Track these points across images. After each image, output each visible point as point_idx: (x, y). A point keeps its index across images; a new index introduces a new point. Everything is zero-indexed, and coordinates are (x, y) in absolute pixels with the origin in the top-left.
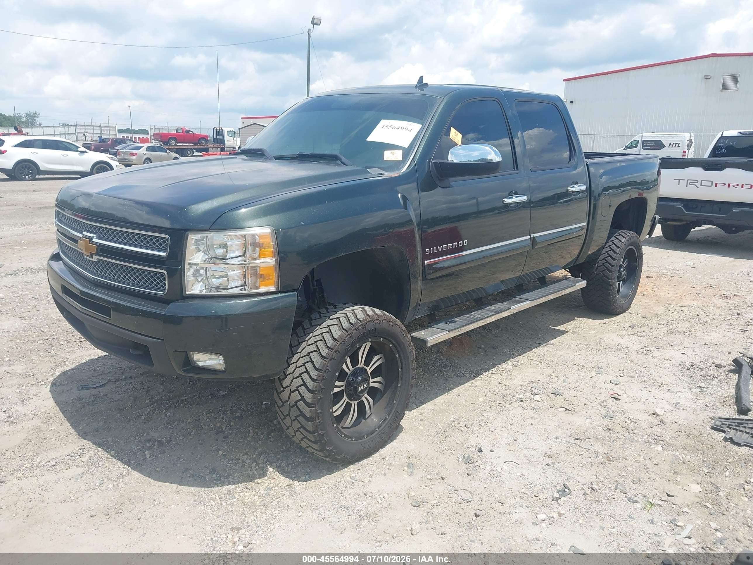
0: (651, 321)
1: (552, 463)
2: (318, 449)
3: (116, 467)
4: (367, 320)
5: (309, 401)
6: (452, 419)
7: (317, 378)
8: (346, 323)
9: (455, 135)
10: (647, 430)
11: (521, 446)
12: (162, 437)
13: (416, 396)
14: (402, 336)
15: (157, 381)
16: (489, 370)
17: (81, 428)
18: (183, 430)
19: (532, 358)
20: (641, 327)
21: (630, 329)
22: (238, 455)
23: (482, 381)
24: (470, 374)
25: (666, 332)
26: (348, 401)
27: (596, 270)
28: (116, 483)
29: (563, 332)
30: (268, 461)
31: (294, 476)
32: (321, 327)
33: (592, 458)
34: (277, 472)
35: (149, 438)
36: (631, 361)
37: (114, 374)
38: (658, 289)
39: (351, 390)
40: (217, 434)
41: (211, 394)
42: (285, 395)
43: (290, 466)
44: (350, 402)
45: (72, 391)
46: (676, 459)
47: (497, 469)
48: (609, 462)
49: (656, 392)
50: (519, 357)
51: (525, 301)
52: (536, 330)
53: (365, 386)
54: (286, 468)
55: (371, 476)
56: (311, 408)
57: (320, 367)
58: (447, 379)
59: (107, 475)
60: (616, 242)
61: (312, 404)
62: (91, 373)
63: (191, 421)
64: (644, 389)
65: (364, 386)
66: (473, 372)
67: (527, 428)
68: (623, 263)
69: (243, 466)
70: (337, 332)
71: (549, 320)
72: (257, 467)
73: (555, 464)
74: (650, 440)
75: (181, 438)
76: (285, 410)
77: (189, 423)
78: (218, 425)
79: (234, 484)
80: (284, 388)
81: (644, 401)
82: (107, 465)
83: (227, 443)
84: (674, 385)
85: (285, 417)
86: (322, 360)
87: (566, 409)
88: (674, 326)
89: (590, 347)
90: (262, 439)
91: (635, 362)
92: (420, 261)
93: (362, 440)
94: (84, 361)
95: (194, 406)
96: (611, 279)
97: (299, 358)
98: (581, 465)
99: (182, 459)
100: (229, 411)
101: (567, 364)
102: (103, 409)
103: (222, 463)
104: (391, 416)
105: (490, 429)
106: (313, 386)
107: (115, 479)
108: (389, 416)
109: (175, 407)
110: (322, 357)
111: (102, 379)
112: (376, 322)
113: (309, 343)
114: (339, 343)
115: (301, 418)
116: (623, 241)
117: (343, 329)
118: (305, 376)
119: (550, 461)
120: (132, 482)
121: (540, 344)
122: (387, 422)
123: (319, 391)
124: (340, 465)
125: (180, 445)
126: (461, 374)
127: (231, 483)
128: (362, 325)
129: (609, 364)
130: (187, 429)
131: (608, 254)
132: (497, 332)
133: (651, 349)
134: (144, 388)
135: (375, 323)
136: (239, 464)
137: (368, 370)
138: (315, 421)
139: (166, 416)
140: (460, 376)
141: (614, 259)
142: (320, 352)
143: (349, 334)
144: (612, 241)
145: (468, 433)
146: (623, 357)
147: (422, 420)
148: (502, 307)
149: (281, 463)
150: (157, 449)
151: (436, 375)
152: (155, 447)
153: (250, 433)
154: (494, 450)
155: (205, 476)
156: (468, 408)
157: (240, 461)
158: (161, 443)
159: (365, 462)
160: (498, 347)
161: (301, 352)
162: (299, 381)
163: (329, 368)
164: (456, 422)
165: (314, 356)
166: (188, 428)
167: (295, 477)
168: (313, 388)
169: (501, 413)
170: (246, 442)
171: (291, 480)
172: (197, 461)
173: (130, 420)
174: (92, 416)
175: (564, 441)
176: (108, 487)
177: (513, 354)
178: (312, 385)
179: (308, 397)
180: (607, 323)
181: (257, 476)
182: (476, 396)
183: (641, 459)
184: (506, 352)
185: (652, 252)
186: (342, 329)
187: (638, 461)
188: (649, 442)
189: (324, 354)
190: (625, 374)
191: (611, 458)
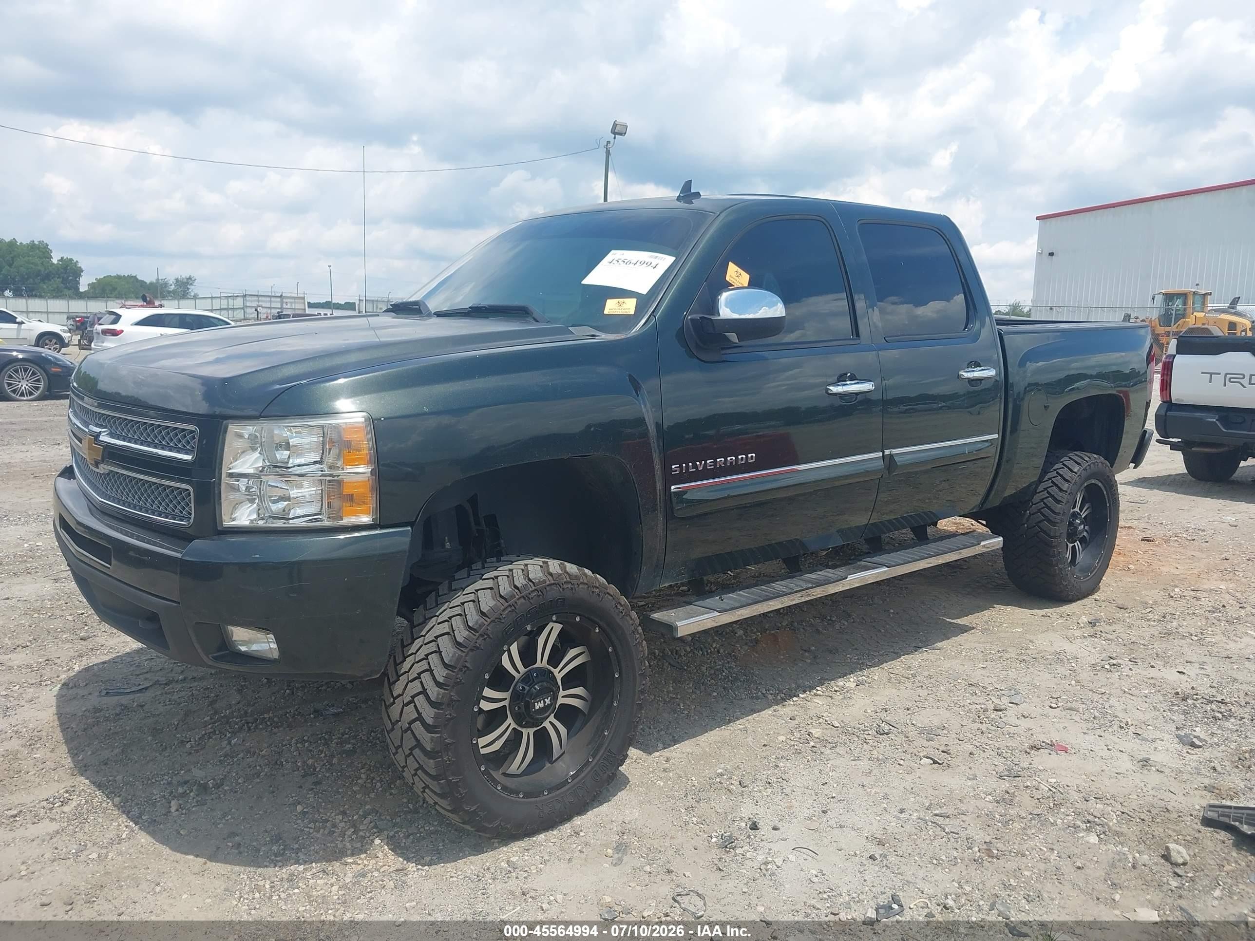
0: (1132, 614)
1: (881, 855)
2: (449, 808)
3: (114, 824)
4: (548, 583)
5: (430, 721)
6: (720, 771)
7: (444, 680)
8: (507, 585)
9: (736, 275)
10: (1077, 806)
11: (832, 823)
12: (209, 778)
13: (668, 729)
14: (618, 615)
15: (234, 686)
16: (811, 688)
17: (80, 758)
18: (250, 767)
19: (896, 672)
20: (1110, 624)
21: (1089, 628)
22: (328, 814)
23: (794, 708)
24: (775, 695)
25: (1156, 633)
26: (516, 727)
27: (1027, 521)
28: (104, 851)
29: (965, 629)
30: (376, 827)
31: (413, 855)
32: (464, 593)
33: (960, 850)
34: (386, 847)
35: (187, 778)
36: (1078, 682)
37: (168, 673)
38: (1160, 560)
39: (519, 708)
40: (303, 776)
41: (316, 711)
42: (395, 711)
43: (411, 837)
44: (519, 729)
45: (90, 697)
46: (1119, 860)
47: (776, 860)
48: (990, 860)
49: (1112, 737)
50: (872, 669)
51: (877, 568)
52: (917, 624)
53: (548, 701)
54: (404, 841)
55: (545, 862)
56: (433, 735)
57: (450, 661)
58: (732, 702)
59: (94, 838)
60: (1064, 472)
61: (435, 726)
62: (132, 669)
63: (267, 754)
64: (1090, 732)
65: (545, 702)
66: (781, 691)
67: (853, 791)
68: (1081, 509)
69: (331, 833)
70: (487, 602)
71: (944, 607)
72: (354, 836)
73: (885, 856)
74: (1079, 823)
75: (240, 781)
76: (396, 735)
77: (263, 756)
78: (310, 762)
79: (305, 862)
80: (395, 699)
81: (1086, 752)
82: (100, 820)
83: (316, 793)
84: (1148, 727)
85: (397, 748)
86: (456, 650)
87: (935, 762)
88: (1175, 624)
89: (1007, 655)
90: (378, 789)
91: (1085, 683)
92: (659, 486)
93: (538, 799)
94: (128, 650)
95: (281, 729)
96: (1054, 537)
97: (421, 646)
98: (935, 862)
99: (230, 817)
100: (336, 740)
101: (955, 683)
102: (128, 728)
103: (295, 826)
104: (598, 758)
105: (784, 790)
106: (438, 694)
107: (105, 844)
108: (594, 758)
109: (249, 729)
110: (458, 644)
111: (146, 679)
112: (565, 586)
113: (440, 620)
114: (489, 620)
115: (417, 752)
116: (1076, 470)
117: (501, 596)
118: (426, 677)
119: (878, 851)
120: (132, 850)
121: (917, 648)
122: (589, 768)
123: (449, 705)
124: (496, 840)
125: (236, 792)
126: (760, 693)
127: (301, 861)
128: (536, 590)
129: (1034, 686)
130: (256, 766)
131: (1048, 492)
132: (844, 624)
133: (1120, 661)
134: (208, 697)
135: (563, 589)
136: (324, 828)
137: (556, 674)
138: (441, 757)
139: (230, 743)
140: (757, 698)
141: (1058, 502)
142: (454, 636)
143: (510, 606)
144: (1055, 470)
145: (742, 795)
146: (1064, 673)
147: (665, 770)
148: (830, 575)
149: (397, 832)
150: (194, 798)
151: (715, 694)
152: (192, 794)
153: (360, 778)
154: (780, 826)
155: (259, 847)
156: (756, 752)
157: (328, 824)
158: (204, 788)
159: (542, 837)
160: (840, 650)
161: (425, 636)
162: (415, 687)
163: (468, 665)
164: (725, 777)
165: (443, 642)
166: (257, 764)
167: (413, 857)
168: (437, 698)
169: (813, 763)
170: (349, 793)
171: (405, 862)
172: (254, 820)
173: (166, 748)
174: (107, 738)
175: (915, 818)
176: (90, 857)
177: (862, 663)
178: (435, 693)
179: (429, 714)
180: (1049, 614)
181: (349, 852)
182: (774, 733)
183: (1054, 856)
184: (851, 659)
185: (1162, 499)
186: (498, 596)
187: (1046, 860)
188: (1076, 827)
189: (460, 639)
190: (1060, 704)
191: (995, 852)
